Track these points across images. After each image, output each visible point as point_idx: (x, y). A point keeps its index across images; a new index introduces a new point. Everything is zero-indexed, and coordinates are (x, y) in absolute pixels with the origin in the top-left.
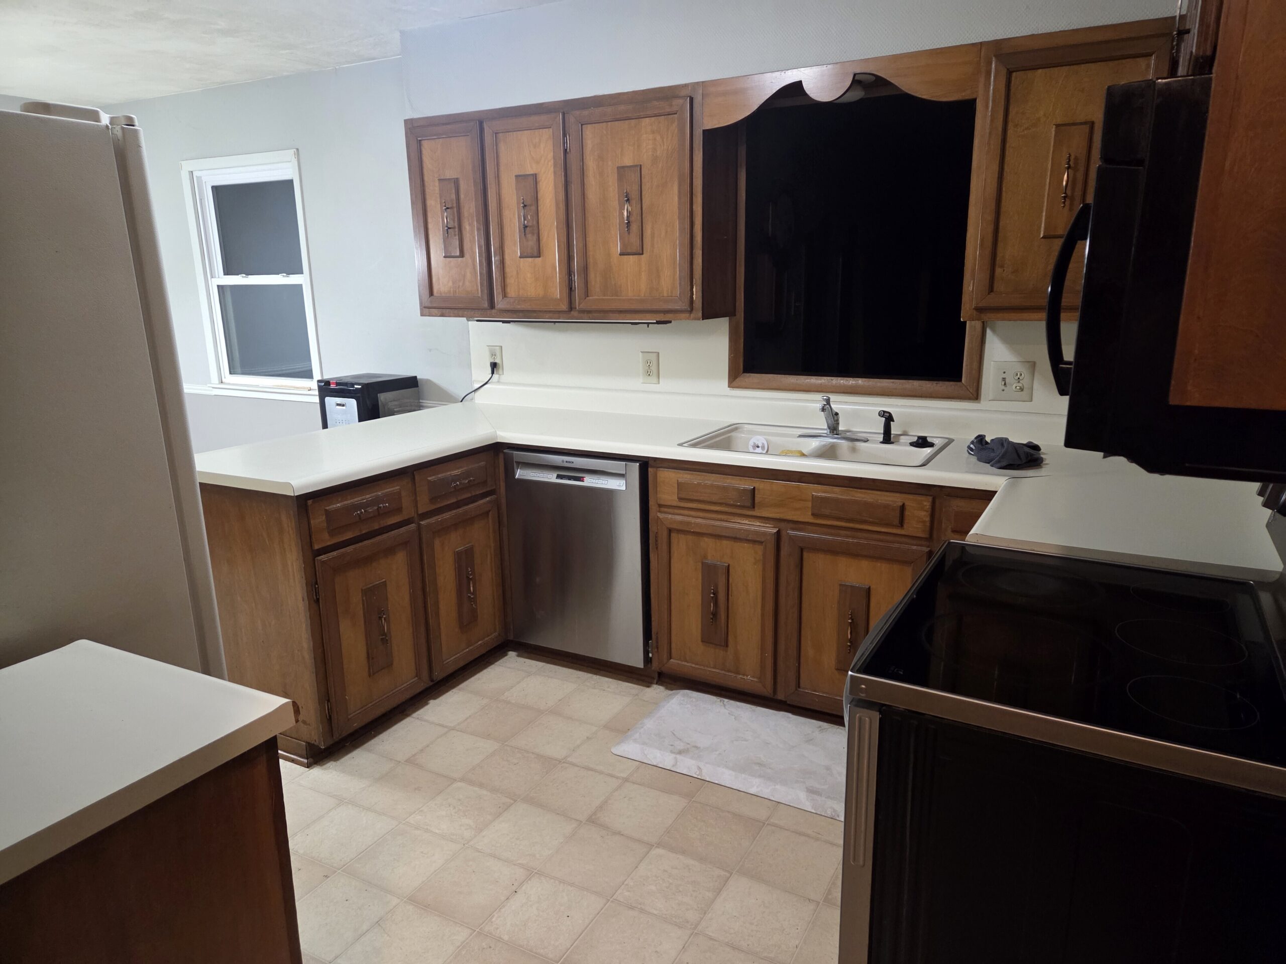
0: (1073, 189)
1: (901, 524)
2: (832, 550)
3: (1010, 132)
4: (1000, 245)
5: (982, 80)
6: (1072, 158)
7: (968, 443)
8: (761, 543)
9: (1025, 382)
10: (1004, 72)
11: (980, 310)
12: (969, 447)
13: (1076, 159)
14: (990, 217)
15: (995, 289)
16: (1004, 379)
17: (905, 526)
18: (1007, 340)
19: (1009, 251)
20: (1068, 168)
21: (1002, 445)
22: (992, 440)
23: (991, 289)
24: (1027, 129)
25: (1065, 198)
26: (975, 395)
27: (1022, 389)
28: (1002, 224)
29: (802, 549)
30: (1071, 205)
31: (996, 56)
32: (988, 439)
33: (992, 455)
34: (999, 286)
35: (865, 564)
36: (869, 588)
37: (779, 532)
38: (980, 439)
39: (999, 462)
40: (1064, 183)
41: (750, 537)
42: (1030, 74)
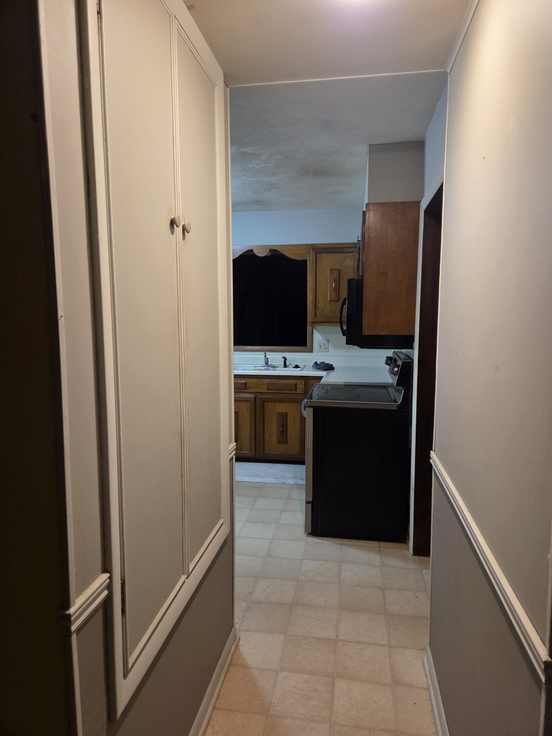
0: (336, 287)
1: (296, 390)
2: (274, 401)
3: (317, 270)
4: (317, 303)
5: (308, 254)
6: (335, 279)
7: (312, 365)
8: (249, 401)
9: (326, 346)
10: (314, 253)
11: (313, 322)
12: (313, 366)
13: (336, 279)
14: (314, 295)
15: (317, 316)
16: (320, 345)
17: (297, 390)
18: (320, 333)
19: (320, 305)
20: (334, 282)
21: (323, 363)
22: (320, 363)
23: (316, 316)
24: (322, 270)
25: (334, 290)
26: (312, 351)
27: (325, 348)
28: (317, 296)
29: (264, 401)
30: (336, 292)
31: (312, 248)
32: (318, 363)
33: (320, 367)
34: (318, 315)
35: (285, 404)
36: (287, 412)
37: (255, 397)
38: (316, 363)
39: (323, 368)
40: (334, 286)
41: (246, 400)
42: (322, 254)
